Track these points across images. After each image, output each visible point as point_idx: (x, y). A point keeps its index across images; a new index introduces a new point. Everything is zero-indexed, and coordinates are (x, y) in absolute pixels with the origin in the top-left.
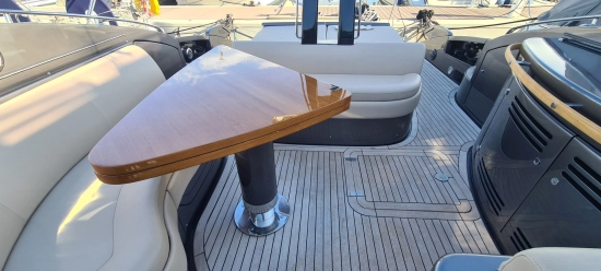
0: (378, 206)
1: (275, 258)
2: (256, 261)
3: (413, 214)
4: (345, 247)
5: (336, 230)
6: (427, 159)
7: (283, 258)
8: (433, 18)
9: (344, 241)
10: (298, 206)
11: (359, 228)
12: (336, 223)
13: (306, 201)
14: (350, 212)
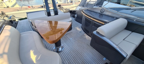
0: (75, 39)
1: (66, 53)
2: (64, 55)
3: (80, 38)
4: (75, 46)
5: (72, 45)
6: (77, 30)
7: (68, 52)
8: (61, 6)
9: (74, 45)
10: (64, 45)
11: (75, 43)
12: (71, 44)
13: (65, 43)
14: (72, 42)
